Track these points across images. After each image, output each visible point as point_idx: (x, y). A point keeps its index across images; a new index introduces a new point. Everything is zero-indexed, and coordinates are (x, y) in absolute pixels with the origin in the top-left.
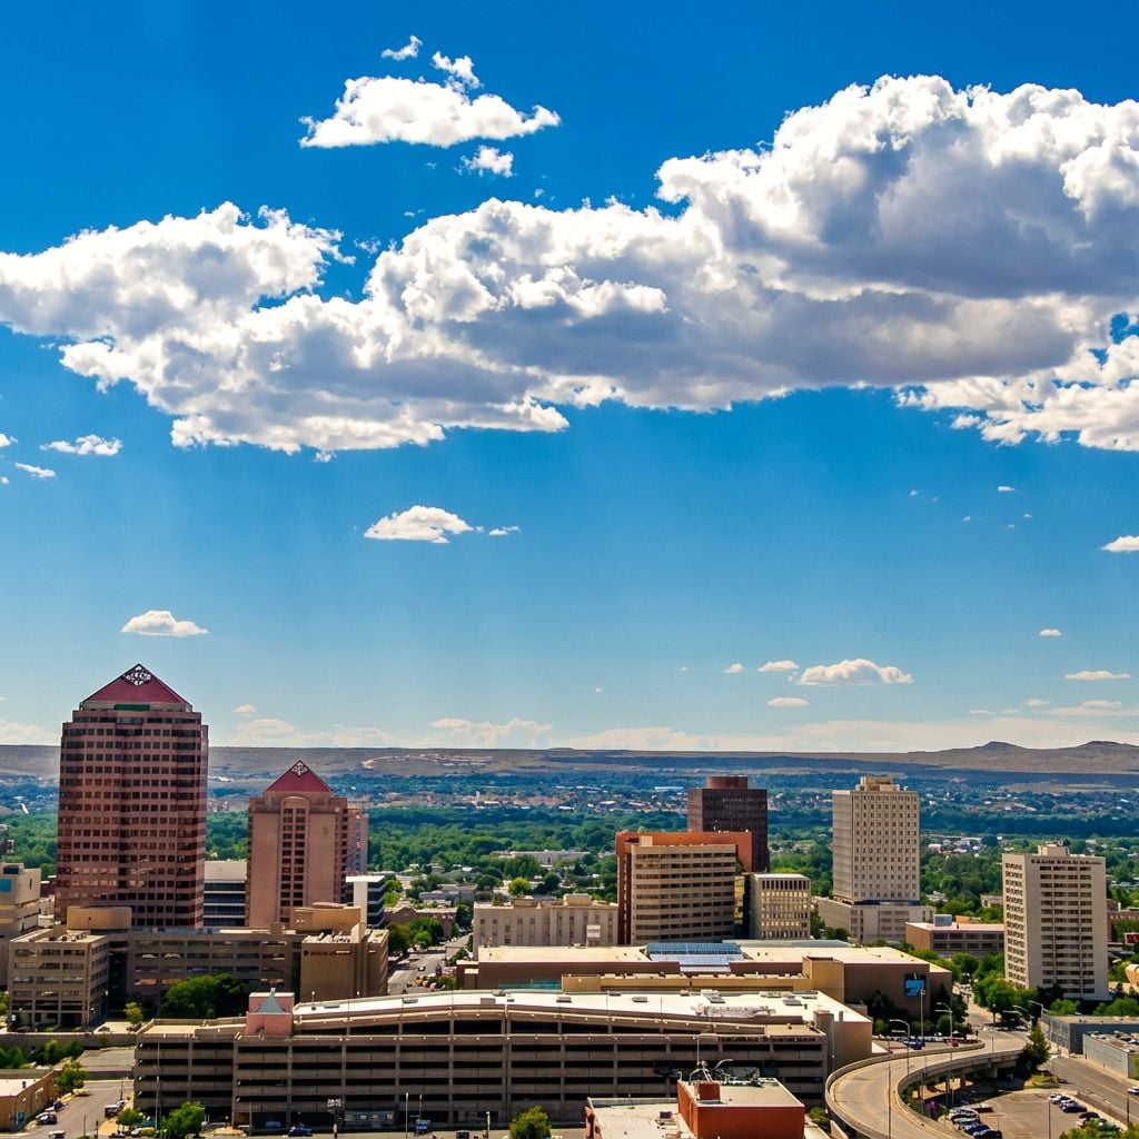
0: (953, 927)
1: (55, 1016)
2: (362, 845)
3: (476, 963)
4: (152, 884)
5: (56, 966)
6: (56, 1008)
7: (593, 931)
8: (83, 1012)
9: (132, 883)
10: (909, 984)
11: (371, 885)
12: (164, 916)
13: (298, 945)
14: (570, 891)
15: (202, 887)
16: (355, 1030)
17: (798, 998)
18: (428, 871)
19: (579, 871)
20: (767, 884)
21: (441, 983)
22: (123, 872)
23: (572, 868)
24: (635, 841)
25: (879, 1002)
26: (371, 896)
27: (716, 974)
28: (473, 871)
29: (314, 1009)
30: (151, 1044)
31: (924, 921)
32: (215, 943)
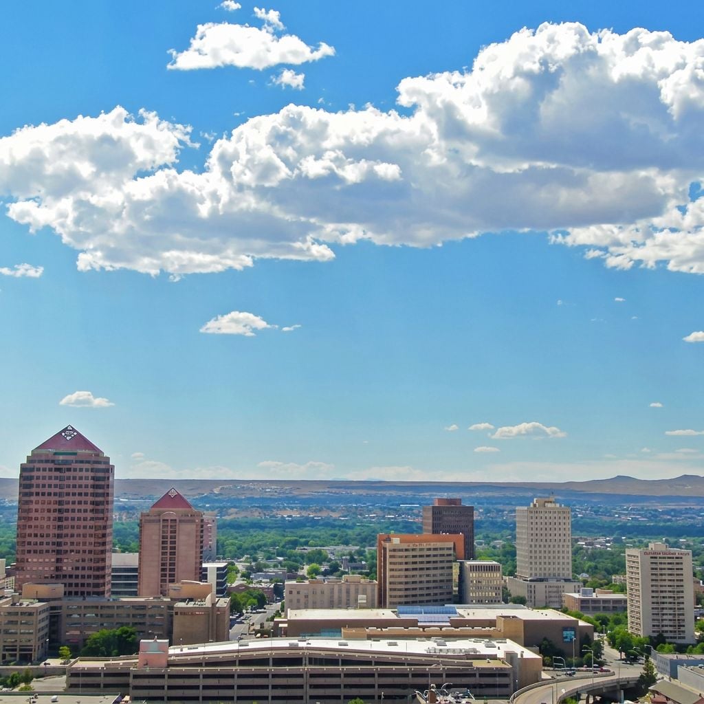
0: (594, 596)
1: (15, 655)
2: (213, 543)
3: (286, 620)
4: (77, 568)
5: (16, 623)
6: (15, 650)
7: (362, 599)
8: (33, 652)
9: (65, 568)
10: (565, 633)
11: (218, 569)
12: (86, 589)
13: (171, 608)
14: (347, 573)
15: (110, 570)
16: (208, 664)
17: (494, 643)
18: (255, 560)
19: (352, 560)
20: (474, 568)
21: (264, 633)
22: (58, 560)
23: (348, 557)
24: (388, 540)
25: (546, 646)
26: (219, 576)
27: (441, 627)
28: (284, 560)
29: (182, 650)
30: (75, 674)
31: (575, 592)
32: (118, 607)
